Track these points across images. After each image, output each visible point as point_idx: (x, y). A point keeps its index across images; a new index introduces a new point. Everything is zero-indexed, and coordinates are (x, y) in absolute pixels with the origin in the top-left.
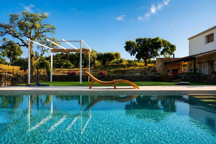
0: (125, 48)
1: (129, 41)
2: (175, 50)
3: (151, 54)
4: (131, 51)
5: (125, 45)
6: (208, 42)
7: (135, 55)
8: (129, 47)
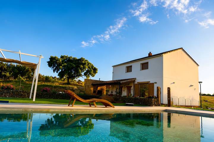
0: (47, 63)
1: (54, 56)
2: (97, 73)
3: (74, 73)
4: (54, 68)
5: (49, 60)
6: (128, 72)
7: (59, 72)
8: (53, 62)
